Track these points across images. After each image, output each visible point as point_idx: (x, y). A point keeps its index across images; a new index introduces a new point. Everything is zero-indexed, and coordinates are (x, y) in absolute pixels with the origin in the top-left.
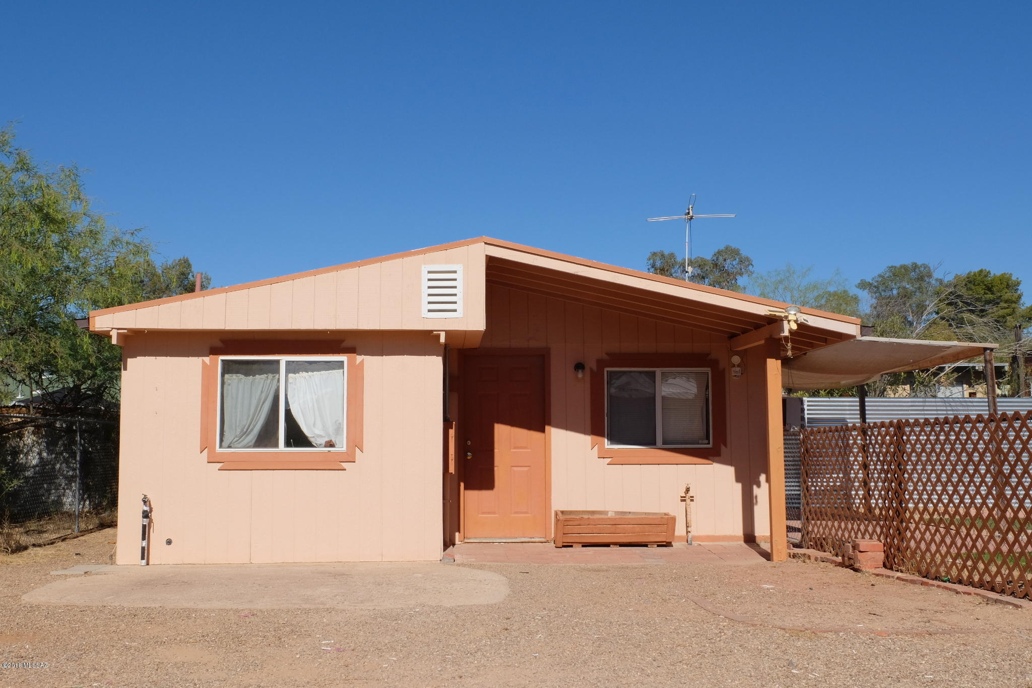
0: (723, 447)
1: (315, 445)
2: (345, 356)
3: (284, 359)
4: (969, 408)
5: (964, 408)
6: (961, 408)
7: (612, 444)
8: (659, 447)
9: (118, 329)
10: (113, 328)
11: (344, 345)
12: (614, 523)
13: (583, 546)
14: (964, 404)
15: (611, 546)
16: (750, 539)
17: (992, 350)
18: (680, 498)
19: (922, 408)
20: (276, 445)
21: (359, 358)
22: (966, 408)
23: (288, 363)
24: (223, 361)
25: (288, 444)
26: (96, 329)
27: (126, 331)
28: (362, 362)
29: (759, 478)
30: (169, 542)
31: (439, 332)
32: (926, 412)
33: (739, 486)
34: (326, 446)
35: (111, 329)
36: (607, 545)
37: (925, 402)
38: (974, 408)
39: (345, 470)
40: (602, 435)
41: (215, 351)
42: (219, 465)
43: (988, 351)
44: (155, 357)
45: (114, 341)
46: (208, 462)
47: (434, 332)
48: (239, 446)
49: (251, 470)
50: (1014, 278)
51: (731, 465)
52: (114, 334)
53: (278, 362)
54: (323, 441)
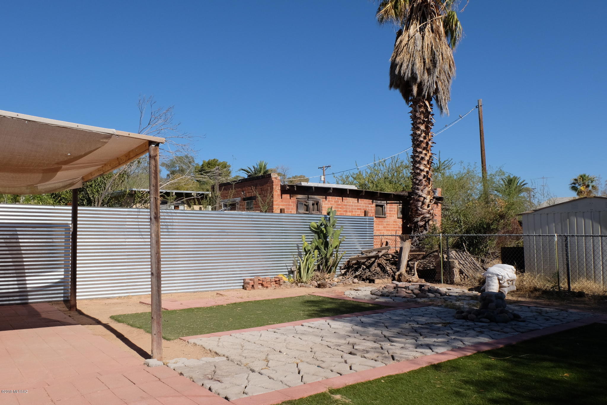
4: (173, 218)
5: (169, 217)
6: (168, 217)
14: (170, 214)
17: (157, 144)
19: (139, 217)
22: (171, 217)
32: (139, 220)
37: (139, 212)
38: (177, 218)
43: (153, 146)
50: (228, 164)
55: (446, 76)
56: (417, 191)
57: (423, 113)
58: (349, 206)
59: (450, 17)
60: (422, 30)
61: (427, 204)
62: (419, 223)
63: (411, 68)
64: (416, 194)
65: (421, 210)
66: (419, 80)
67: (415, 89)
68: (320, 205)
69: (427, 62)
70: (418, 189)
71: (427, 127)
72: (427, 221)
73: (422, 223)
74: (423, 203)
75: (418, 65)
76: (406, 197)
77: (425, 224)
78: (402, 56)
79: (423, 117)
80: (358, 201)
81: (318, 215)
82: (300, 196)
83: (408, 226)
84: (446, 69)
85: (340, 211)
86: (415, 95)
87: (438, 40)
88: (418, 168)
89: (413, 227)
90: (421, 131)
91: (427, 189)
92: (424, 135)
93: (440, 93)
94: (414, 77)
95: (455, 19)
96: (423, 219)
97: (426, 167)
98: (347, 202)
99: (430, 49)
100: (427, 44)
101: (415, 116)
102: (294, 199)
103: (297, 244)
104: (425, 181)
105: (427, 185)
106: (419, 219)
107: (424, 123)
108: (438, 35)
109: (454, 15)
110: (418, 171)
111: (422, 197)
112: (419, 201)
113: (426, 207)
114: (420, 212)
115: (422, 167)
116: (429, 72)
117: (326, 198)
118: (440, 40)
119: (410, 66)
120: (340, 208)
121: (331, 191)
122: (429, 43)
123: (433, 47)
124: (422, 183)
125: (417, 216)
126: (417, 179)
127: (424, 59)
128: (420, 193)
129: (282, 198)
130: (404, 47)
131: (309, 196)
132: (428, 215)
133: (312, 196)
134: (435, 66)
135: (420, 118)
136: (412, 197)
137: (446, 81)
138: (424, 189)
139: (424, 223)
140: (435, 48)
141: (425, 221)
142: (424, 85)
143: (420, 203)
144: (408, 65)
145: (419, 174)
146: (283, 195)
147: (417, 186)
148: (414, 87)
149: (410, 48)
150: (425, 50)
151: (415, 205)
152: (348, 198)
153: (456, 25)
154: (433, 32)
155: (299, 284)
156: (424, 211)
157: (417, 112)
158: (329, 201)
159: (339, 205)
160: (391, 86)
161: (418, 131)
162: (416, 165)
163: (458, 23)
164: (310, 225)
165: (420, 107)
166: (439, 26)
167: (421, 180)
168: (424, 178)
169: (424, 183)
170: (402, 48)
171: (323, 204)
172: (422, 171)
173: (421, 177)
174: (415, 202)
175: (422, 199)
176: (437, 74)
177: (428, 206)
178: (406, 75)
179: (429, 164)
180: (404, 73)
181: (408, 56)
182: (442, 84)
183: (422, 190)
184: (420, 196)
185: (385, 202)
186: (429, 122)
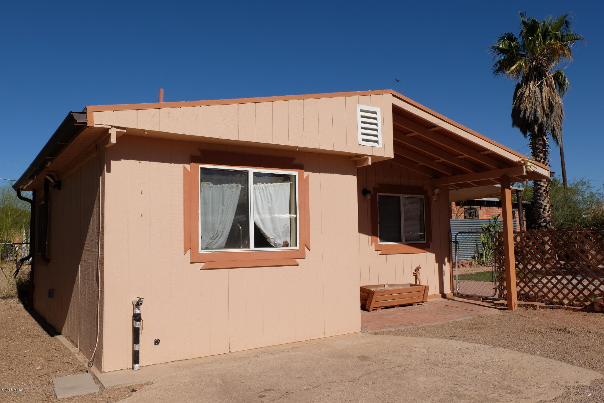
0: (430, 242)
1: (273, 245)
2: (296, 171)
3: (252, 171)
7: (381, 241)
8: (403, 243)
9: (118, 128)
10: (112, 126)
11: (295, 162)
12: (399, 292)
13: (382, 309)
15: (396, 307)
16: (444, 296)
18: (413, 274)
20: (248, 247)
21: (306, 174)
23: (255, 174)
24: (201, 168)
25: (256, 246)
26: (95, 126)
27: (125, 131)
28: (308, 177)
29: (445, 260)
30: (157, 342)
31: (368, 157)
33: (437, 265)
34: (283, 246)
35: (110, 127)
36: (393, 307)
39: (298, 265)
40: (377, 236)
41: (195, 160)
42: (201, 265)
43: (520, 192)
44: (139, 161)
45: (113, 140)
46: (191, 263)
47: (365, 157)
48: (214, 248)
49: (228, 268)
51: (434, 253)
52: (113, 132)
53: (247, 173)
54: (280, 242)
55: (559, 118)
56: (539, 201)
57: (541, 145)
58: (494, 212)
59: (559, 75)
60: (540, 87)
61: (547, 210)
62: (541, 224)
63: (534, 114)
64: (539, 203)
65: (543, 214)
66: (540, 122)
67: (536, 128)
68: (477, 212)
69: (546, 109)
70: (540, 200)
71: (545, 155)
72: (548, 222)
73: (544, 224)
74: (544, 209)
75: (539, 112)
76: (530, 206)
77: (546, 225)
78: (525, 104)
79: (541, 147)
80: (499, 209)
81: (476, 219)
82: (466, 207)
83: (533, 226)
84: (559, 114)
85: (489, 216)
86: (536, 133)
87: (553, 93)
88: (539, 185)
89: (537, 227)
90: (540, 158)
91: (547, 199)
92: (543, 161)
93: (556, 131)
94: (536, 119)
95: (563, 76)
96: (545, 221)
97: (545, 184)
98: (493, 210)
99: (547, 100)
100: (545, 96)
101: (535, 147)
102: (463, 209)
103: (475, 239)
104: (545, 193)
105: (547, 197)
106: (542, 221)
107: (542, 152)
108: (552, 89)
109: (562, 73)
110: (540, 187)
111: (543, 205)
112: (541, 208)
113: (546, 213)
114: (542, 216)
115: (542, 184)
116: (547, 116)
117: (480, 208)
118: (554, 92)
119: (533, 112)
120: (489, 214)
121: (486, 203)
122: (546, 95)
123: (550, 98)
124: (543, 195)
125: (540, 219)
126: (538, 193)
127: (543, 107)
128: (541, 202)
129: (456, 209)
130: (526, 98)
131: (471, 207)
132: (548, 218)
133: (473, 207)
134: (552, 112)
135: (540, 149)
136: (535, 205)
137: (559, 122)
138: (545, 199)
139: (545, 223)
140: (552, 99)
141: (547, 222)
142: (544, 125)
143: (542, 210)
144: (531, 112)
145: (540, 189)
146: (457, 207)
147: (539, 197)
148: (536, 126)
149: (532, 99)
150: (544, 100)
151: (538, 211)
152: (493, 207)
153: (564, 80)
154: (547, 86)
155: (483, 265)
156: (545, 215)
157: (537, 144)
158: (482, 210)
159: (488, 212)
160: (513, 125)
161: (538, 157)
162: (537, 182)
163: (566, 79)
164: (481, 226)
165: (539, 140)
166: (551, 82)
167: (542, 193)
168: (544, 191)
169: (545, 195)
170: (525, 98)
171: (479, 212)
172: (542, 186)
173: (542, 191)
174: (537, 209)
175: (544, 206)
176: (553, 117)
177: (548, 212)
178: (530, 118)
179: (547, 182)
180: (529, 117)
181: (530, 105)
182: (557, 124)
183: (543, 201)
184: (542, 204)
185: (515, 209)
186: (546, 151)
